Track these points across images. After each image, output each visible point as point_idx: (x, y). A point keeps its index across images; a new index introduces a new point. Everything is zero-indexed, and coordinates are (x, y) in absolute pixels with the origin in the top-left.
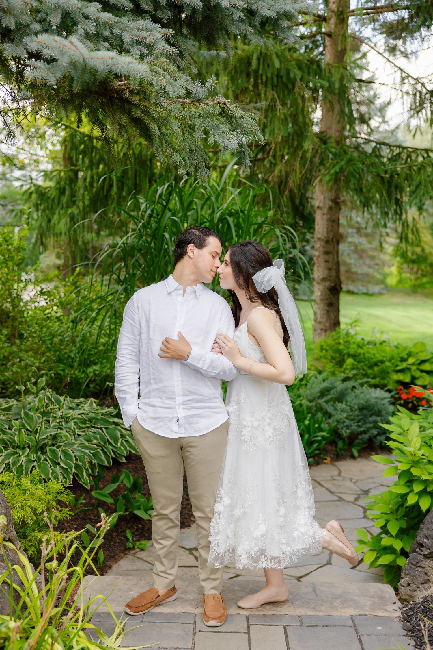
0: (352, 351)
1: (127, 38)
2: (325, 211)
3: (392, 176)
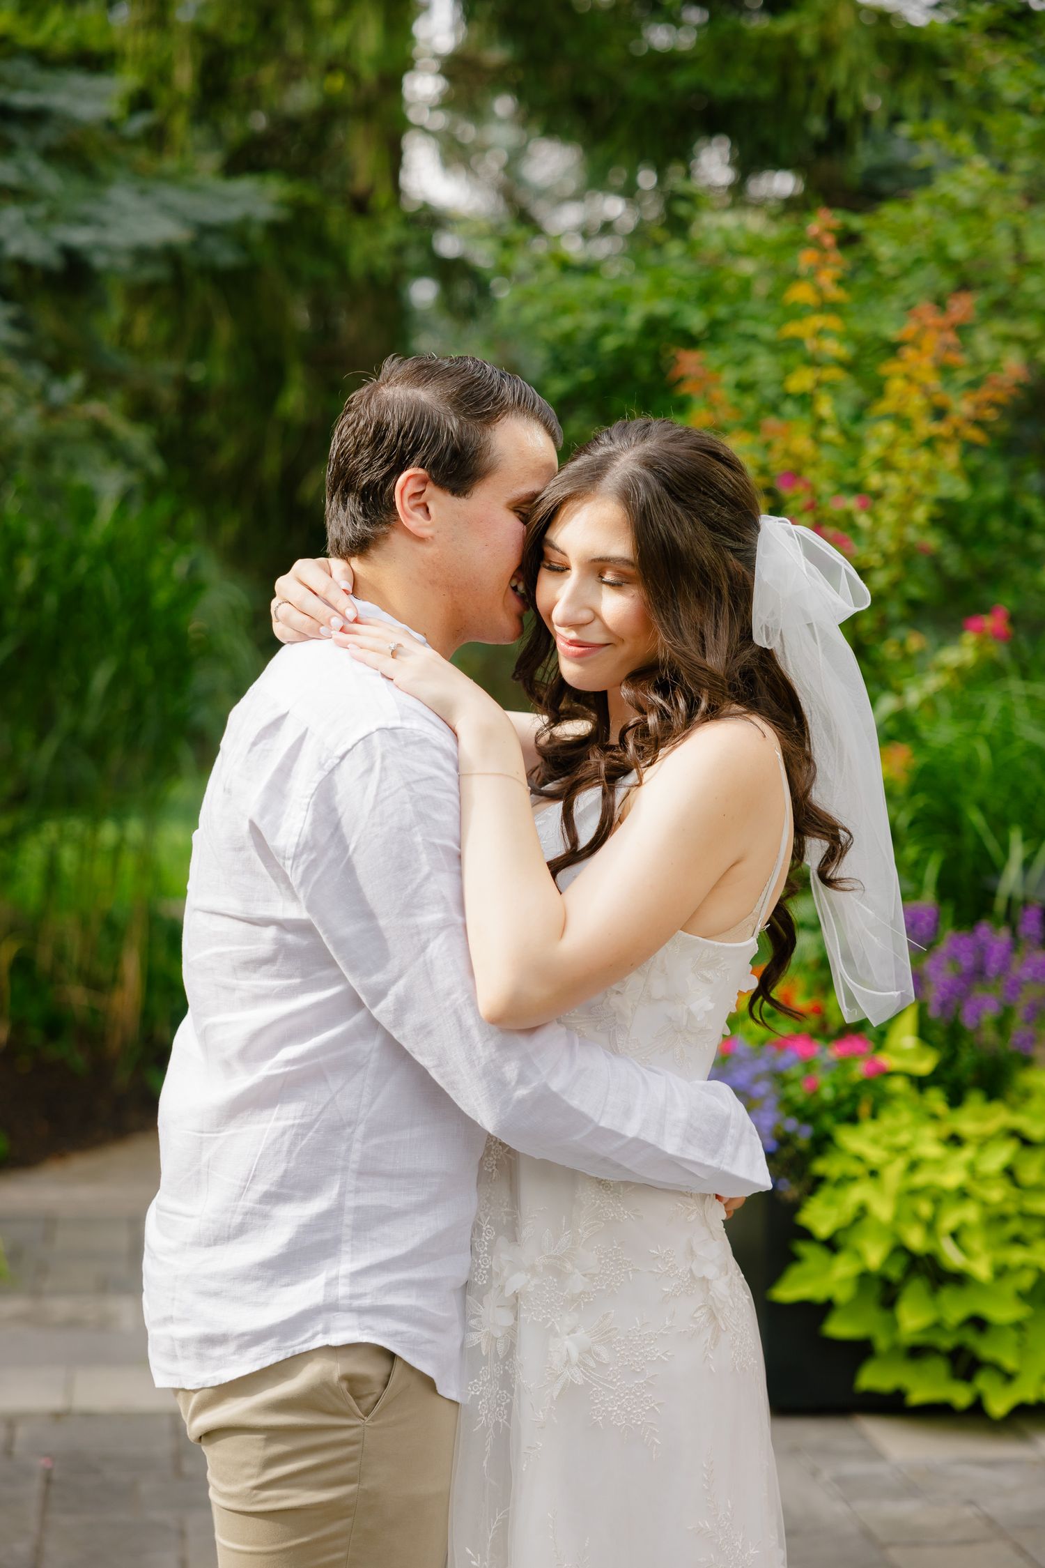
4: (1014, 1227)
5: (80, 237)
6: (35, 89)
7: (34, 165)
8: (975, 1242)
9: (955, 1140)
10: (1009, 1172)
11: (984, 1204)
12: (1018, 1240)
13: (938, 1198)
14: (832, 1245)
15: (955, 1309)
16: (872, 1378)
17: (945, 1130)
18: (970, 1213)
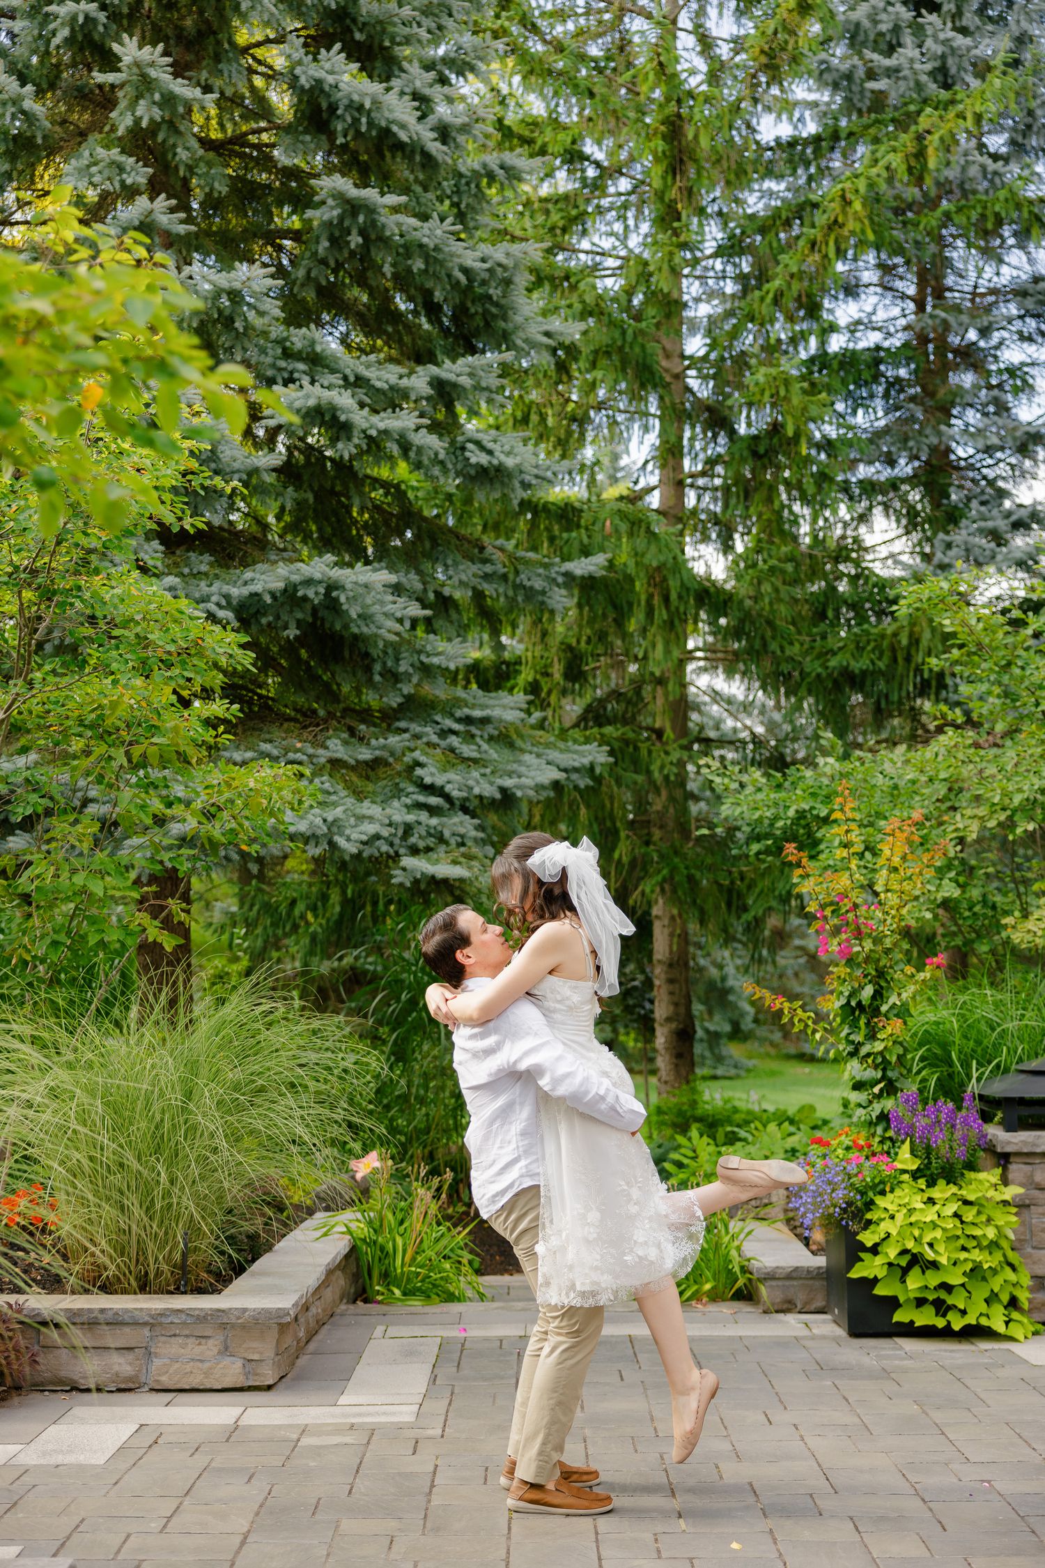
0: (699, 1112)
1: (447, 834)
2: (666, 922)
3: (732, 883)
4: (962, 1242)
5: (508, 783)
6: (483, 707)
7: (485, 746)
8: (941, 1248)
9: (931, 1201)
10: (956, 1215)
11: (944, 1230)
12: (964, 1249)
13: (923, 1226)
14: (874, 1250)
15: (933, 1279)
16: (899, 1316)
17: (926, 1196)
18: (938, 1234)
